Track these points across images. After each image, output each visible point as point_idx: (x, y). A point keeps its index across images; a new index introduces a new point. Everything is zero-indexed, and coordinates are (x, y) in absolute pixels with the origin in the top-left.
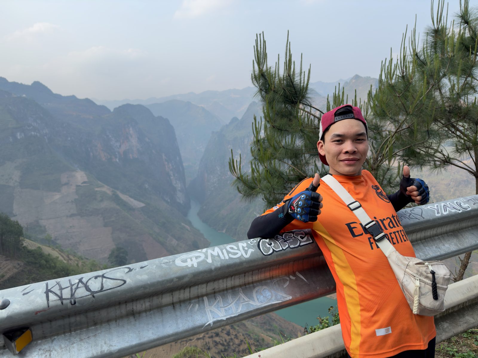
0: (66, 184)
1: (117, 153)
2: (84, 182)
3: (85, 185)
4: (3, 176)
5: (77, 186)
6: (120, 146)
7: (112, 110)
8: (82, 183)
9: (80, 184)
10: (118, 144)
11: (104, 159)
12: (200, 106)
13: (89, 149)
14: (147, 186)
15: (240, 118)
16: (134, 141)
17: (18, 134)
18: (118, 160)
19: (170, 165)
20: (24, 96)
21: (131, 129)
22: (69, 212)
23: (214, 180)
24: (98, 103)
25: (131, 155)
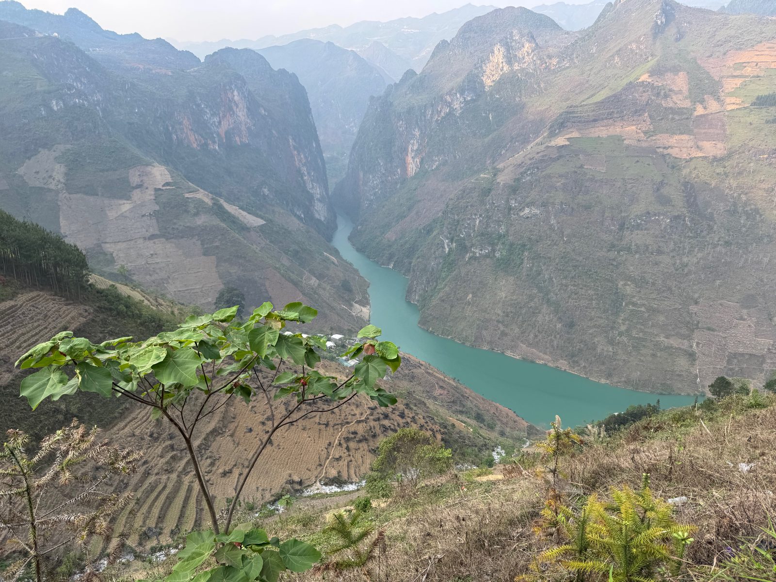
0: (139, 186)
1: (215, 135)
2: (167, 184)
3: (168, 187)
4: (37, 173)
5: (156, 190)
6: (220, 123)
7: (202, 60)
8: (163, 186)
9: (160, 187)
10: (216, 119)
11: (195, 146)
12: (350, 49)
13: (170, 128)
14: (266, 191)
15: (418, 71)
16: (241, 114)
17: (54, 102)
18: (217, 148)
19: (302, 156)
20: (56, 34)
21: (236, 93)
22: (147, 231)
23: (375, 182)
24: (179, 48)
25: (237, 139)
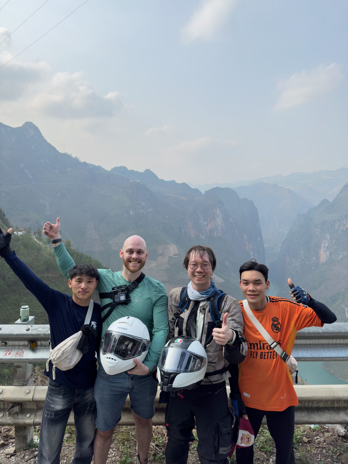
0: (162, 254)
1: (204, 231)
2: (175, 255)
3: (176, 256)
4: (117, 244)
5: (170, 257)
6: (207, 225)
7: (203, 193)
8: (174, 255)
9: (172, 256)
10: (206, 223)
11: (193, 236)
12: (287, 188)
13: (182, 226)
14: (227, 263)
15: (331, 200)
16: (219, 221)
17: (131, 211)
18: (204, 238)
19: (251, 245)
20: (138, 181)
21: (218, 210)
22: (161, 278)
23: (297, 264)
24: (193, 187)
25: (215, 234)
